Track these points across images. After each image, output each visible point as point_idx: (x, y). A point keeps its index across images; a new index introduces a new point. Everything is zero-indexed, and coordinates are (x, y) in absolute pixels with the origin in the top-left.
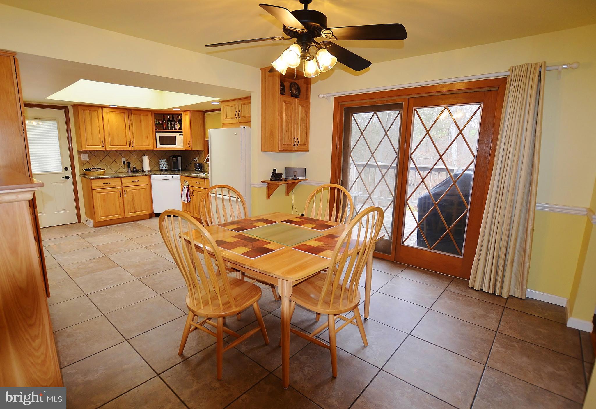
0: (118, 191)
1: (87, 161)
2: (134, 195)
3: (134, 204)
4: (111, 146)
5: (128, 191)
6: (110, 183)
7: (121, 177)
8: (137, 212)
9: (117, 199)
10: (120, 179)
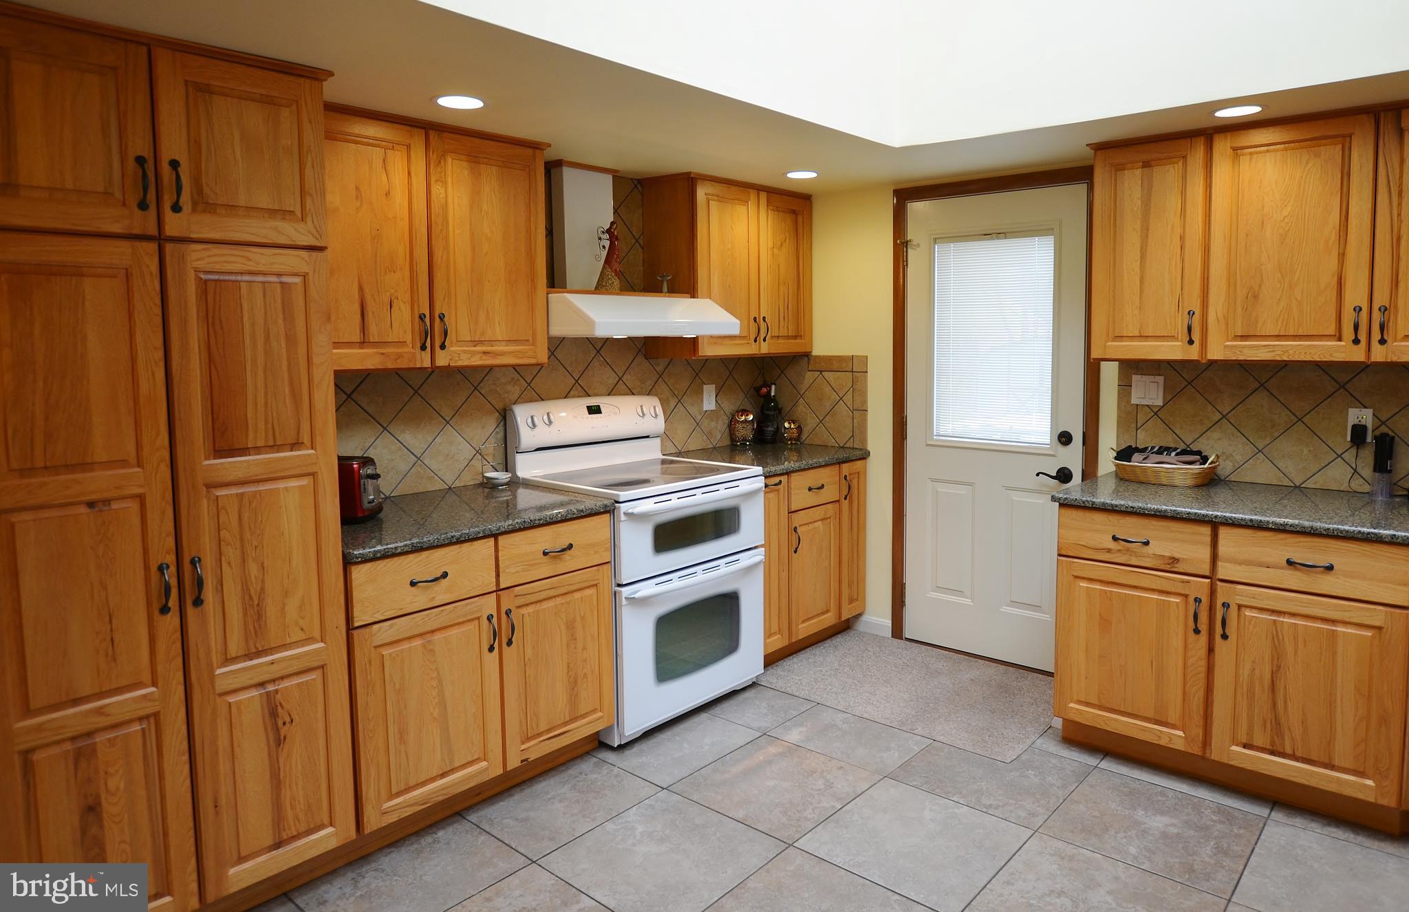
0: (1186, 596)
1: (1156, 412)
2: (1290, 650)
3: (1280, 704)
4: (1236, 338)
5: (1248, 613)
6: (1147, 543)
7: (1215, 525)
8: (1293, 757)
9: (1177, 642)
10: (1206, 530)
